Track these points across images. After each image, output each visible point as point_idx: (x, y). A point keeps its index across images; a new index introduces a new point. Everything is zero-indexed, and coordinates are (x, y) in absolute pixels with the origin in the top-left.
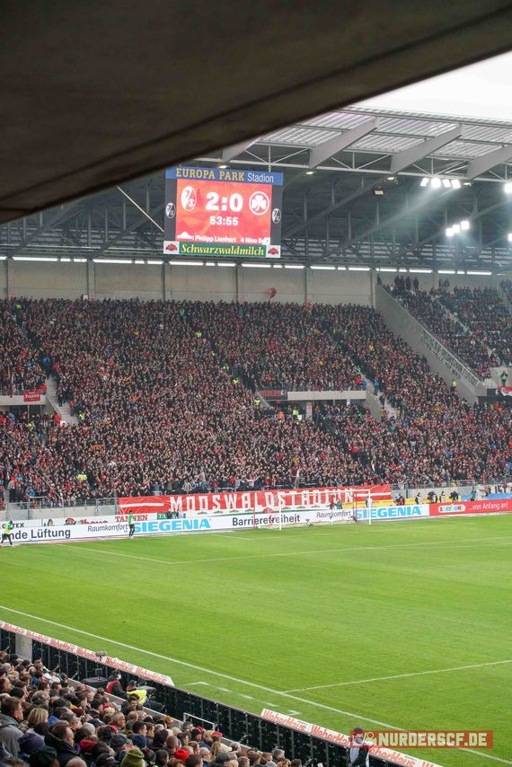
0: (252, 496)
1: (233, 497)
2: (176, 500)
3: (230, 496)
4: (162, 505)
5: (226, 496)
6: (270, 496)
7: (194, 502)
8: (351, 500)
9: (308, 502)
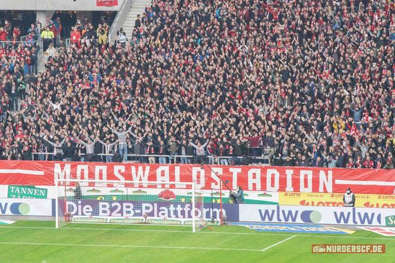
0: (172, 170)
1: (144, 169)
2: (62, 167)
3: (140, 168)
4: (42, 173)
5: (133, 168)
6: (199, 172)
7: (86, 172)
8: (330, 189)
9: (259, 186)
